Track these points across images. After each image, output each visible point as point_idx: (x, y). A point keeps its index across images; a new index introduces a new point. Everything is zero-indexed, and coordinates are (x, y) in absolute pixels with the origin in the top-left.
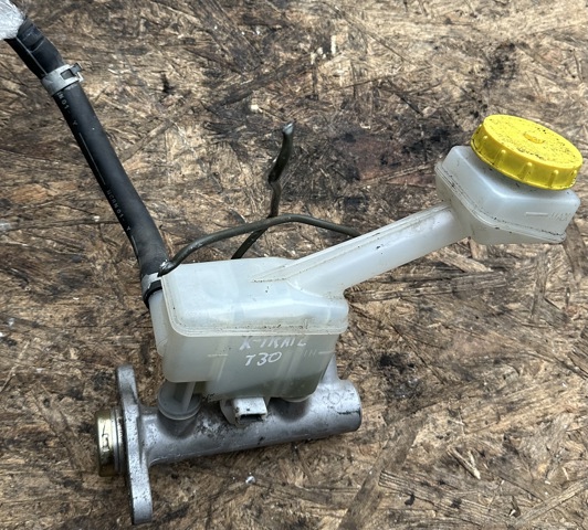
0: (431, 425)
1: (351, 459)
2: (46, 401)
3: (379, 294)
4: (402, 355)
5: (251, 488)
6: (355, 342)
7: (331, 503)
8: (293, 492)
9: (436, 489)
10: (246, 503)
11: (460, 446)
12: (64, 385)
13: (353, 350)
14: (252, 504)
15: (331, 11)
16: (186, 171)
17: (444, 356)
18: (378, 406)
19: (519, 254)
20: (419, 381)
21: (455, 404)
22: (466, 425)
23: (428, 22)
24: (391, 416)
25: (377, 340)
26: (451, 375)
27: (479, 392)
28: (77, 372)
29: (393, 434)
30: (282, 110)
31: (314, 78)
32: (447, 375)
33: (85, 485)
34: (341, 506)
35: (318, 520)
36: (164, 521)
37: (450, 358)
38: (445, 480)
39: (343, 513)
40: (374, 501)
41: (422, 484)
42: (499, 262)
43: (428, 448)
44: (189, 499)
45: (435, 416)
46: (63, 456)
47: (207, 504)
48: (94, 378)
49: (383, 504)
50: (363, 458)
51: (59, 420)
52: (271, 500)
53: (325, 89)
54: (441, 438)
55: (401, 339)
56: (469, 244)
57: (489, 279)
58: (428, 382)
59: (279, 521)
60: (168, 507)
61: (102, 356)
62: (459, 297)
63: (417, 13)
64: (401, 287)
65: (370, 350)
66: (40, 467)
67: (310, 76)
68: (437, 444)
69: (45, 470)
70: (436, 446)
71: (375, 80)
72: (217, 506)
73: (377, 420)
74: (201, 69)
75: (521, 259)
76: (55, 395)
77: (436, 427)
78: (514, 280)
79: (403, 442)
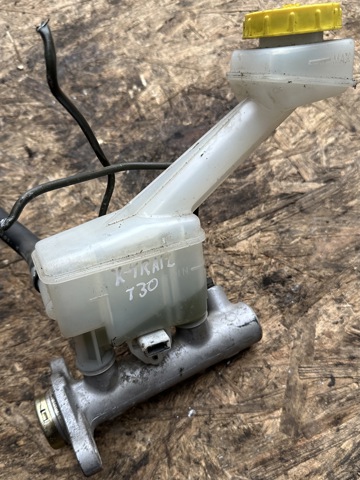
0: (324, 316)
1: (269, 367)
2: (8, 411)
3: (242, 235)
4: (279, 271)
5: (195, 420)
6: (238, 277)
7: (266, 408)
8: (231, 411)
9: (350, 365)
10: (195, 434)
11: (355, 324)
12: (18, 394)
13: (238, 283)
14: (200, 433)
15: (133, 61)
16: (64, 204)
17: (313, 260)
18: (275, 317)
19: (341, 165)
20: (301, 287)
21: (338, 293)
22: (353, 306)
23: (206, 41)
24: (288, 321)
25: (255, 268)
26: (324, 272)
27: (354, 276)
28: (25, 379)
29: (296, 334)
30: (121, 136)
31: (138, 106)
32: (321, 273)
33: (58, 466)
34: (276, 408)
35: (261, 426)
36: (132, 473)
37: (319, 260)
38: (354, 354)
39: (279, 412)
40: (302, 394)
41: (337, 365)
42: (328, 177)
43: (329, 335)
44: (147, 448)
45: (324, 307)
46: (34, 450)
47: (163, 447)
48: (40, 380)
49: (310, 393)
50: (278, 362)
51: (22, 422)
52: (215, 423)
53: (148, 110)
54: (337, 323)
55: (273, 261)
56: (299, 173)
57: (325, 191)
58: (308, 284)
59: (228, 439)
60: (131, 460)
61: (41, 361)
62: (307, 213)
63: (196, 39)
64: (258, 223)
65: (251, 278)
66: (18, 464)
67: (133, 106)
68: (336, 329)
69: (22, 465)
70: (335, 330)
71: (183, 91)
72: (172, 445)
73: (278, 328)
74: (53, 132)
75: (344, 168)
76: (13, 404)
77: (329, 316)
78: (345, 184)
79: (307, 337)
